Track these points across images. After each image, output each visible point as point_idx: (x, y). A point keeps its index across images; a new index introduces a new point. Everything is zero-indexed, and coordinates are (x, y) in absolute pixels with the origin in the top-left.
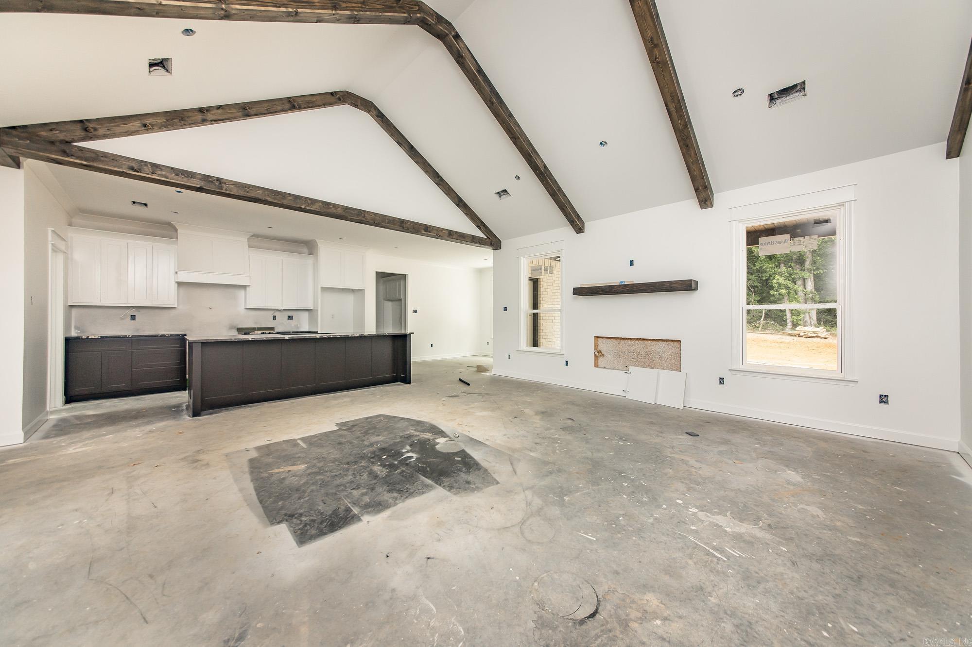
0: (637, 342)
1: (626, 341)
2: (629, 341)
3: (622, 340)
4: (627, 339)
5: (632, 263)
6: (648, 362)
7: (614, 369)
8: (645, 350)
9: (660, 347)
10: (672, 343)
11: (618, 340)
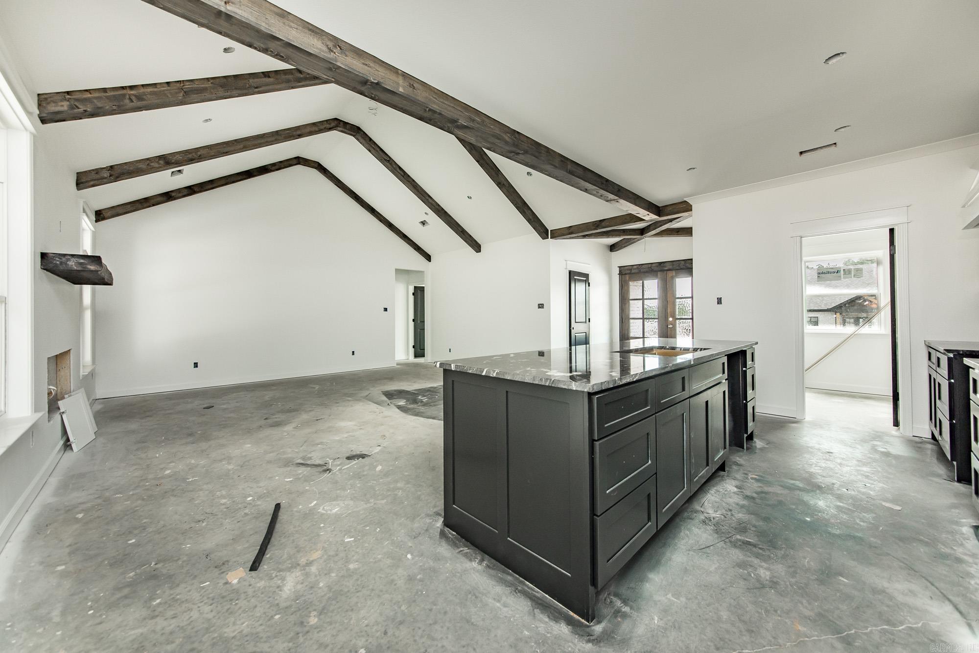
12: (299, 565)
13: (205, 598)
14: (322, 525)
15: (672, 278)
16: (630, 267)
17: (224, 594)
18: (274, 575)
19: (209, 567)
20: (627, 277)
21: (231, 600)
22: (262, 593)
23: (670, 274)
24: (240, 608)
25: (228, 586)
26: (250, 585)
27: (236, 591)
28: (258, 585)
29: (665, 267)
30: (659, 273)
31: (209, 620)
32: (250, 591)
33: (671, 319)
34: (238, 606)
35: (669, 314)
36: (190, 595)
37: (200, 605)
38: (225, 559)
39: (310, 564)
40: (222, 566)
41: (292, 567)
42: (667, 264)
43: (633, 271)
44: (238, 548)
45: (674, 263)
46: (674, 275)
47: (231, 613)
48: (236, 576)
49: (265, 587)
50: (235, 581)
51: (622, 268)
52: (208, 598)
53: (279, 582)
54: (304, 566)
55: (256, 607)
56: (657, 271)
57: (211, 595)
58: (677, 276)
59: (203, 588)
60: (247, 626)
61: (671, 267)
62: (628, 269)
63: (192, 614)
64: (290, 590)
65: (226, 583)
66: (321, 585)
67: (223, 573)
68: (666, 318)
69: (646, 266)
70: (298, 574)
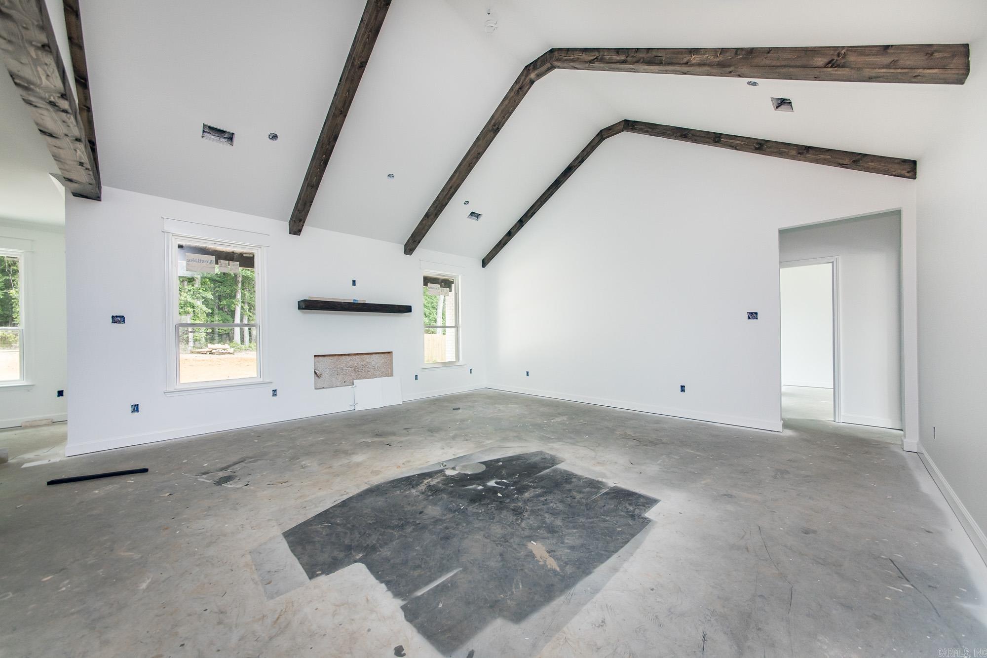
0: (354, 357)
1: (344, 357)
2: (347, 357)
3: (340, 357)
4: (345, 355)
5: (354, 282)
6: (363, 372)
7: (332, 387)
8: (363, 363)
9: (374, 360)
10: (382, 355)
11: (337, 357)
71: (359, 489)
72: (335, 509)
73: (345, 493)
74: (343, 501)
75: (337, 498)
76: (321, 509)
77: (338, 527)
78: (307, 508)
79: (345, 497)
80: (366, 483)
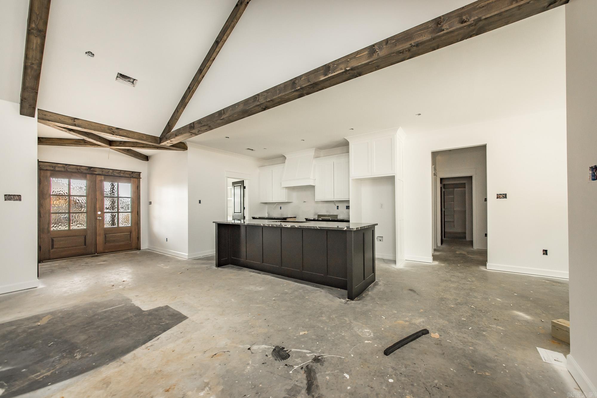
12: (410, 323)
13: (451, 336)
14: (383, 329)
15: (101, 181)
16: (55, 165)
17: (443, 333)
18: (422, 326)
19: (444, 347)
20: (49, 173)
21: (442, 329)
22: (430, 324)
23: (99, 178)
24: (440, 325)
25: (440, 334)
26: (432, 329)
27: (438, 330)
28: (429, 327)
29: (95, 172)
30: (88, 176)
31: (452, 329)
32: (433, 327)
33: (99, 213)
34: (440, 326)
35: (98, 209)
36: (456, 341)
37: (453, 335)
38: (436, 346)
39: (407, 321)
40: (439, 343)
41: (413, 324)
42: (97, 170)
43: (57, 169)
44: (426, 347)
45: (104, 170)
46: (103, 179)
47: (443, 326)
48: (435, 335)
49: (428, 325)
50: (437, 334)
51: (41, 164)
52: (450, 335)
53: (422, 323)
54: (409, 322)
55: (434, 323)
56: (86, 174)
57: (448, 335)
58: (105, 180)
59: (450, 340)
60: (440, 320)
61: (101, 173)
62: (50, 166)
63: (457, 334)
64: (421, 320)
65: (440, 336)
66: (410, 314)
67: (440, 341)
68: (95, 212)
69: (74, 166)
70: (414, 321)
71: (135, 354)
72: (158, 333)
73: (149, 348)
74: (151, 340)
75: (156, 342)
76: (168, 332)
77: (155, 323)
78: (179, 332)
79: (149, 344)
80: (124, 362)
